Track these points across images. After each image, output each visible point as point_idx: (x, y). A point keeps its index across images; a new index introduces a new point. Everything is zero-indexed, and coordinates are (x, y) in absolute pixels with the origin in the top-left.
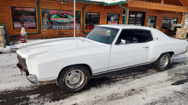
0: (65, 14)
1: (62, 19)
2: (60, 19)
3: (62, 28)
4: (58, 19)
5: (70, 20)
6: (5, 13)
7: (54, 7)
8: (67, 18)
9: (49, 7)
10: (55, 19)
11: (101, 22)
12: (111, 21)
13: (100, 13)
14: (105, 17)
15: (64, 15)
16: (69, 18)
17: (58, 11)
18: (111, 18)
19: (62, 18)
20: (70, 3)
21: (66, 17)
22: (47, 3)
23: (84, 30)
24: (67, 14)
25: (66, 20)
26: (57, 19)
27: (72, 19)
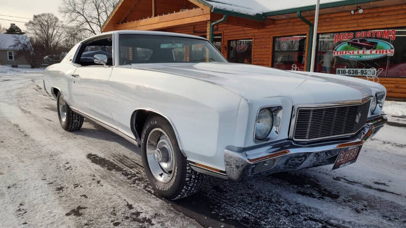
0: (369, 40)
1: (361, 52)
2: (356, 52)
3: (359, 74)
4: (351, 52)
5: (383, 53)
6: (265, 48)
7: (343, 26)
8: (375, 49)
9: (331, 29)
10: (344, 52)
15: (366, 41)
16: (379, 49)
17: (352, 34)
19: (361, 49)
20: (384, 10)
21: (372, 46)
22: (329, 20)
24: (376, 38)
25: (371, 52)
26: (347, 53)
27: (389, 51)
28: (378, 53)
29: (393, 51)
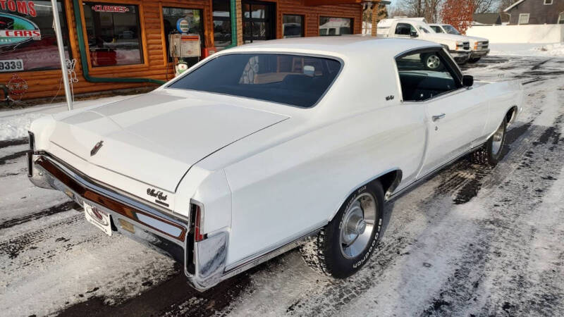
5: (25, 34)
11: (147, 39)
12: (180, 33)
13: (137, 6)
14: (157, 20)
16: (18, 29)
18: (178, 24)
21: (6, 24)
23: (88, 71)
24: (9, 12)
25: (7, 34)
27: (34, 32)
28: (19, 35)
29: (39, 33)
